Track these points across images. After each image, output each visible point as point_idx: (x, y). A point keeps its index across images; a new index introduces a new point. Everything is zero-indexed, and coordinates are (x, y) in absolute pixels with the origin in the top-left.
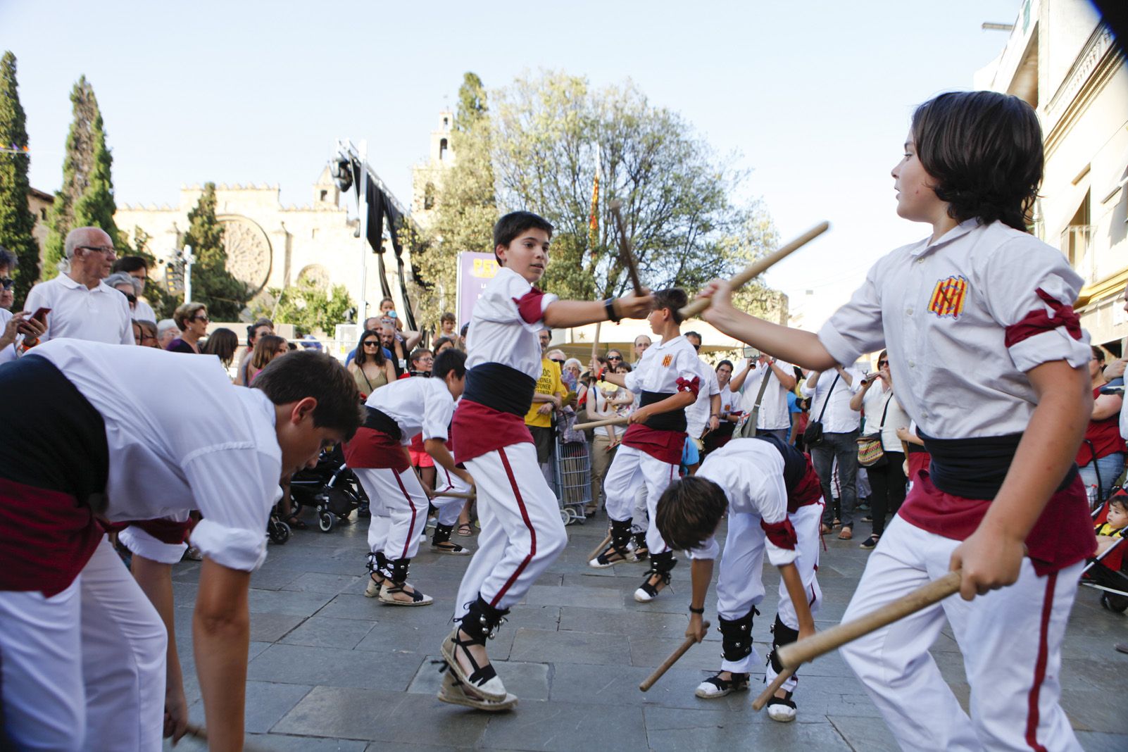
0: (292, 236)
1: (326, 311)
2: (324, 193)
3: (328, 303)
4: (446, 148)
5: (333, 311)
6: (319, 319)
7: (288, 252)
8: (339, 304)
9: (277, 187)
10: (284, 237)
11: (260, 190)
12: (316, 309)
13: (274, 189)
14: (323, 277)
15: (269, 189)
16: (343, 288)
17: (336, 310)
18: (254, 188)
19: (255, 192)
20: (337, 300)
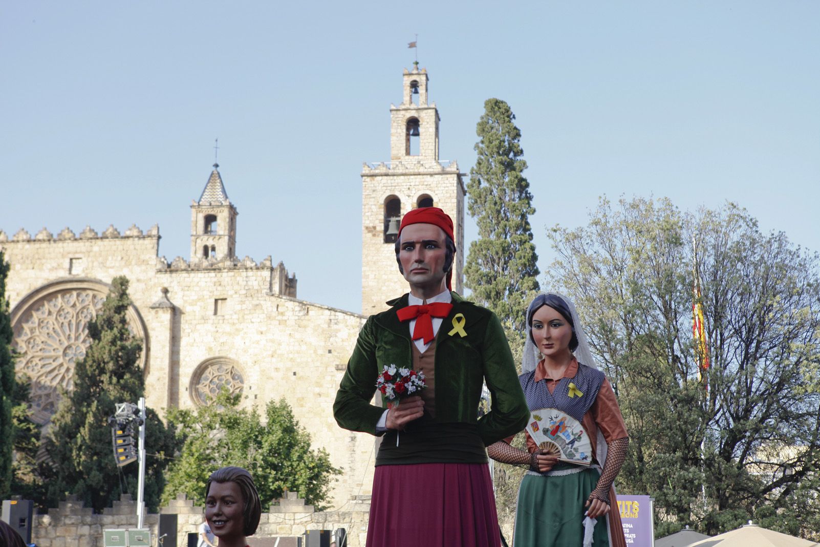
0: (181, 313)
1: (260, 445)
2: (210, 219)
3: (261, 432)
4: (417, 134)
5: (271, 445)
6: (250, 460)
7: (175, 339)
8: (279, 434)
9: (154, 232)
10: (166, 316)
11: (128, 237)
12: (245, 445)
13: (149, 236)
14: (233, 378)
15: (142, 237)
16: (284, 407)
17: (275, 443)
18: (117, 236)
19: (118, 242)
20: (276, 427)
